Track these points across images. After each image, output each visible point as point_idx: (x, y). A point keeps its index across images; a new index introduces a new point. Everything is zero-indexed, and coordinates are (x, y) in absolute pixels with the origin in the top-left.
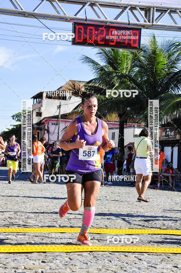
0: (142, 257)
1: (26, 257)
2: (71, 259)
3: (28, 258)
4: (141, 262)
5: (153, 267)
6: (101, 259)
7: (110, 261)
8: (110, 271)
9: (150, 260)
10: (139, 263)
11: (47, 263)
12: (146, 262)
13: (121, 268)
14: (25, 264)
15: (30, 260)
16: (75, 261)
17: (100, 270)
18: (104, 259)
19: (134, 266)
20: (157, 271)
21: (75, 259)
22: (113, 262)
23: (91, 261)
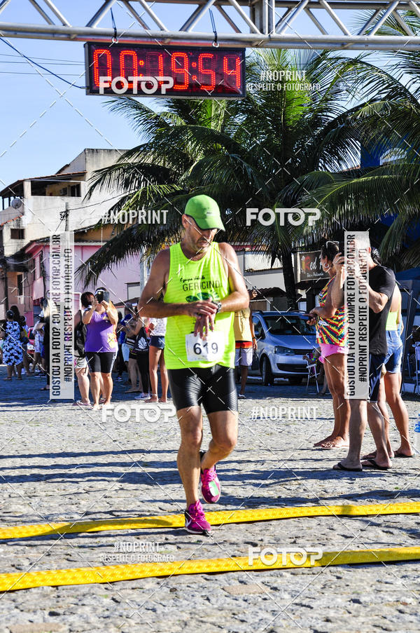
0: (278, 582)
1: (13, 605)
2: (117, 602)
3: (17, 607)
4: (277, 593)
5: (305, 606)
6: (186, 596)
7: (208, 599)
8: (208, 625)
9: (297, 589)
10: (273, 598)
11: (63, 617)
12: (289, 594)
13: (234, 614)
14: (11, 623)
15: (22, 611)
16: (126, 606)
17: (186, 624)
18: (192, 594)
19: (263, 607)
20: (315, 616)
21: (127, 601)
22: (213, 600)
23: (163, 603)
